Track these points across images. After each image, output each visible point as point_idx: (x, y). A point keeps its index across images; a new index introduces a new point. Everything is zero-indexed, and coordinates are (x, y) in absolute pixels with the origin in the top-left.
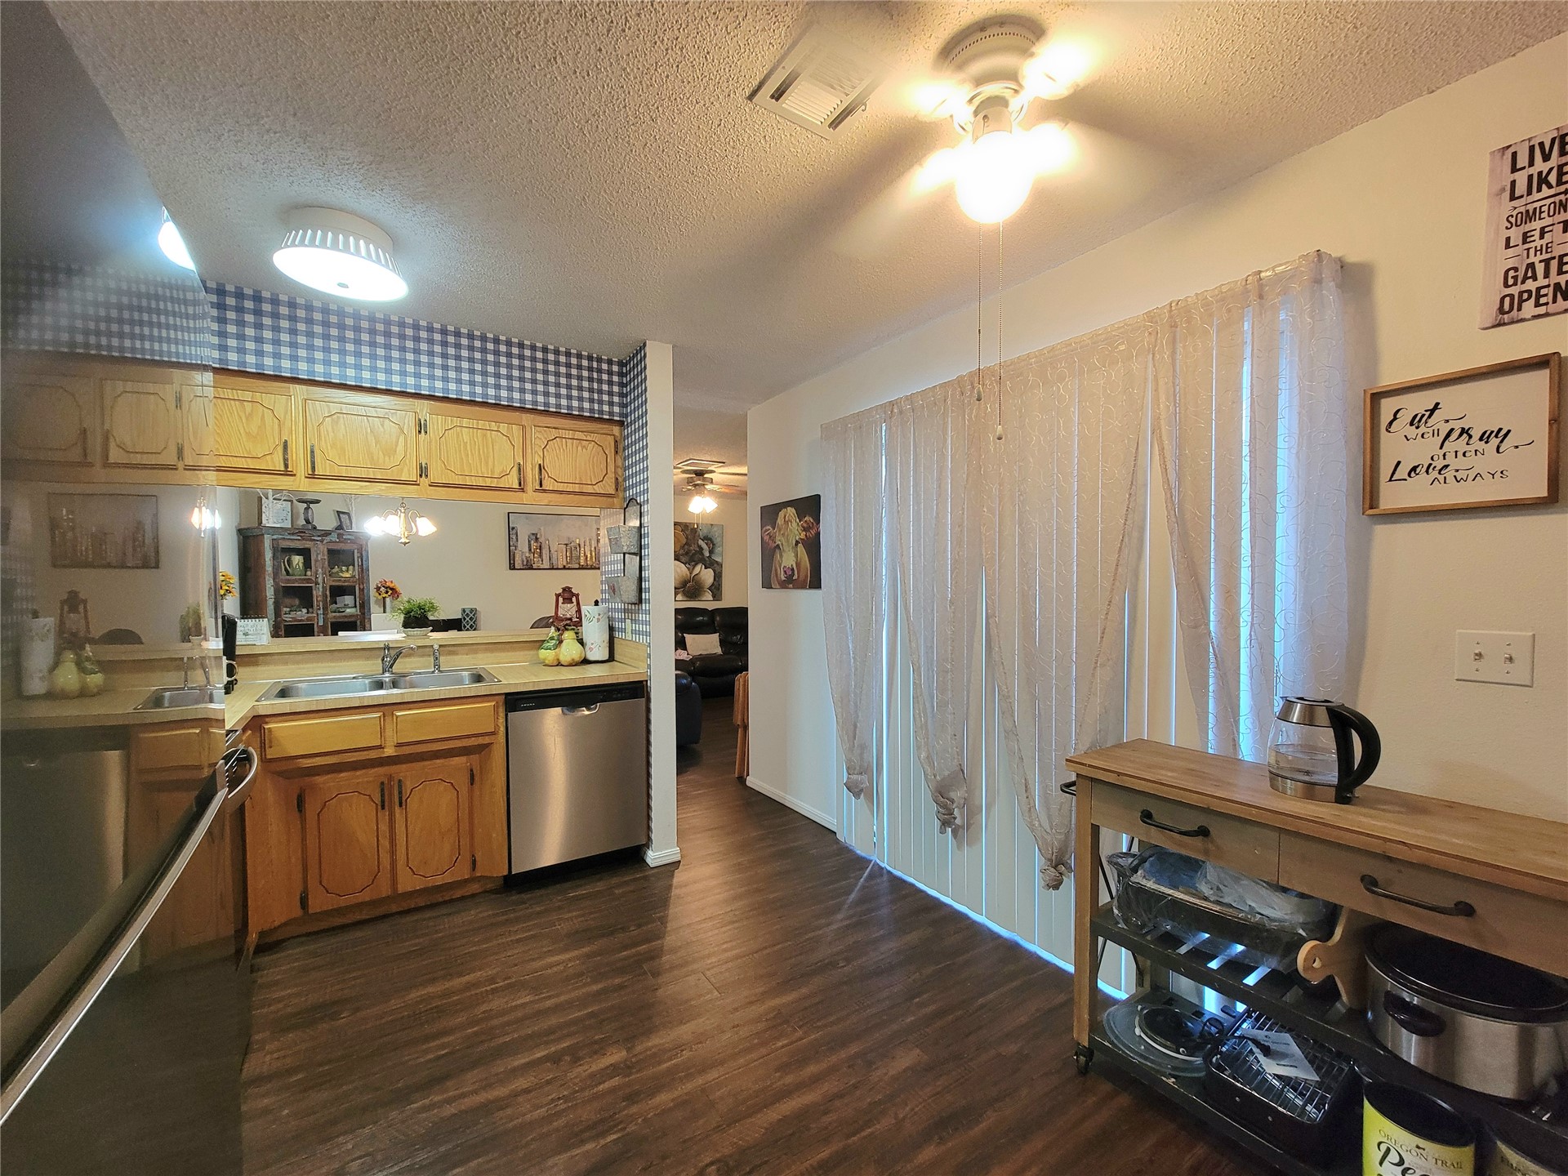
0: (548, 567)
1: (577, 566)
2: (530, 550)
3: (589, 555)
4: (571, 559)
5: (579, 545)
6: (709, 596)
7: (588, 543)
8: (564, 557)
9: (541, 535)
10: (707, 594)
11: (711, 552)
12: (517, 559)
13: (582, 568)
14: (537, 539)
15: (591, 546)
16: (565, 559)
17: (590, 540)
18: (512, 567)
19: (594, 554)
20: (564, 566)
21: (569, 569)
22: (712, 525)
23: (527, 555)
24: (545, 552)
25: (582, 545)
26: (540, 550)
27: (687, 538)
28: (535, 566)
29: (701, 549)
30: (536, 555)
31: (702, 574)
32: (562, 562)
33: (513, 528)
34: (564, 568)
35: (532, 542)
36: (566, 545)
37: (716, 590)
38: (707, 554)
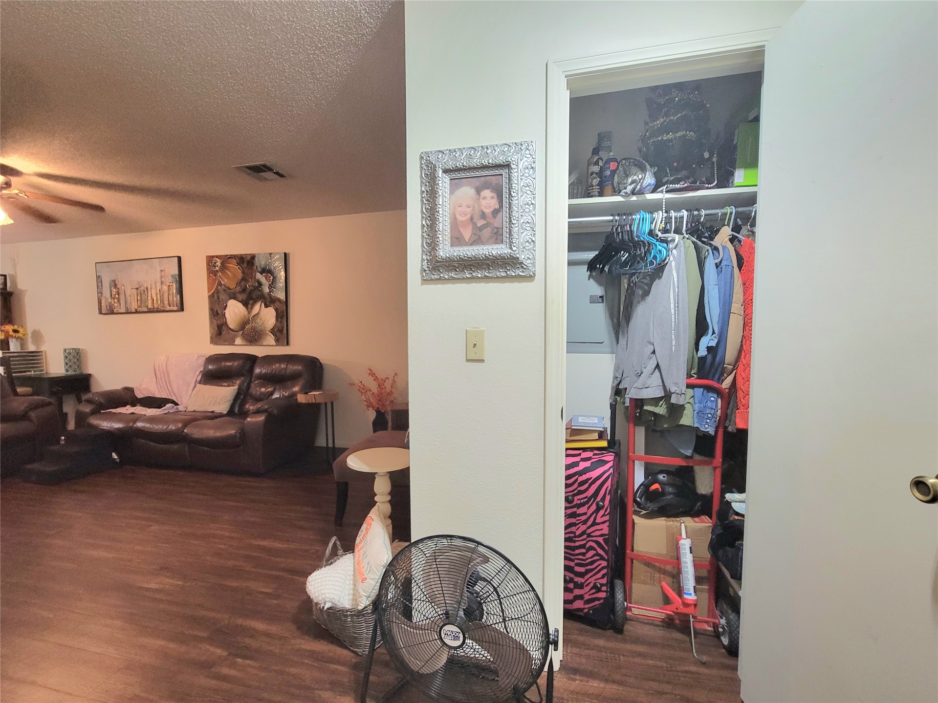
0: (124, 311)
1: (146, 310)
2: (111, 296)
3: (155, 298)
4: (141, 303)
5: (147, 288)
6: (270, 339)
7: (154, 287)
8: (136, 300)
9: (118, 281)
10: (268, 337)
11: (270, 287)
12: (103, 304)
13: (150, 311)
14: (115, 286)
15: (156, 288)
16: (136, 303)
17: (156, 283)
18: (101, 313)
19: (159, 296)
20: (136, 310)
21: (140, 312)
22: (271, 254)
23: (110, 300)
24: (122, 297)
25: (149, 289)
26: (118, 295)
27: (243, 273)
28: (115, 311)
29: (260, 284)
30: (116, 300)
31: (262, 314)
32: (134, 306)
33: (99, 276)
34: (136, 312)
35: (112, 288)
36: (137, 289)
37: (282, 333)
38: (266, 290)
